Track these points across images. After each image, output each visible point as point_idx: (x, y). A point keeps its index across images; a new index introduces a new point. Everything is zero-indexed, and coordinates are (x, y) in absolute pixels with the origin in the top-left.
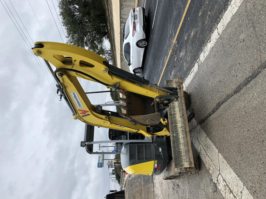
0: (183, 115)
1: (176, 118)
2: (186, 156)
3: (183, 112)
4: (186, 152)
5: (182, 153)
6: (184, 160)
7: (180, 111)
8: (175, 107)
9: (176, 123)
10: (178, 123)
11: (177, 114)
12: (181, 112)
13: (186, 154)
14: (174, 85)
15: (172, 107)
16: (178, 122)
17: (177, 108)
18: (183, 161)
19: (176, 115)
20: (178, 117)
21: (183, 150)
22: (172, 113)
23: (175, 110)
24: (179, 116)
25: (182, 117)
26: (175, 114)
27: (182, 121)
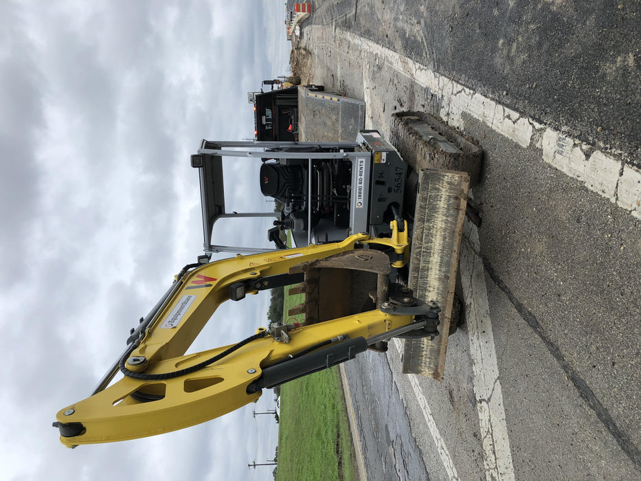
0: (447, 277)
1: (429, 279)
2: (429, 358)
3: (448, 271)
4: (431, 351)
5: (423, 351)
6: (425, 363)
7: (440, 266)
8: (432, 251)
9: (426, 290)
10: (430, 291)
11: (433, 270)
12: (444, 269)
13: (431, 355)
14: (444, 190)
15: (424, 252)
16: (431, 289)
17: (436, 256)
18: (423, 364)
19: (430, 272)
20: (433, 276)
21: (427, 346)
22: (422, 265)
23: (431, 259)
24: (437, 276)
25: (443, 282)
26: (428, 270)
27: (441, 289)
